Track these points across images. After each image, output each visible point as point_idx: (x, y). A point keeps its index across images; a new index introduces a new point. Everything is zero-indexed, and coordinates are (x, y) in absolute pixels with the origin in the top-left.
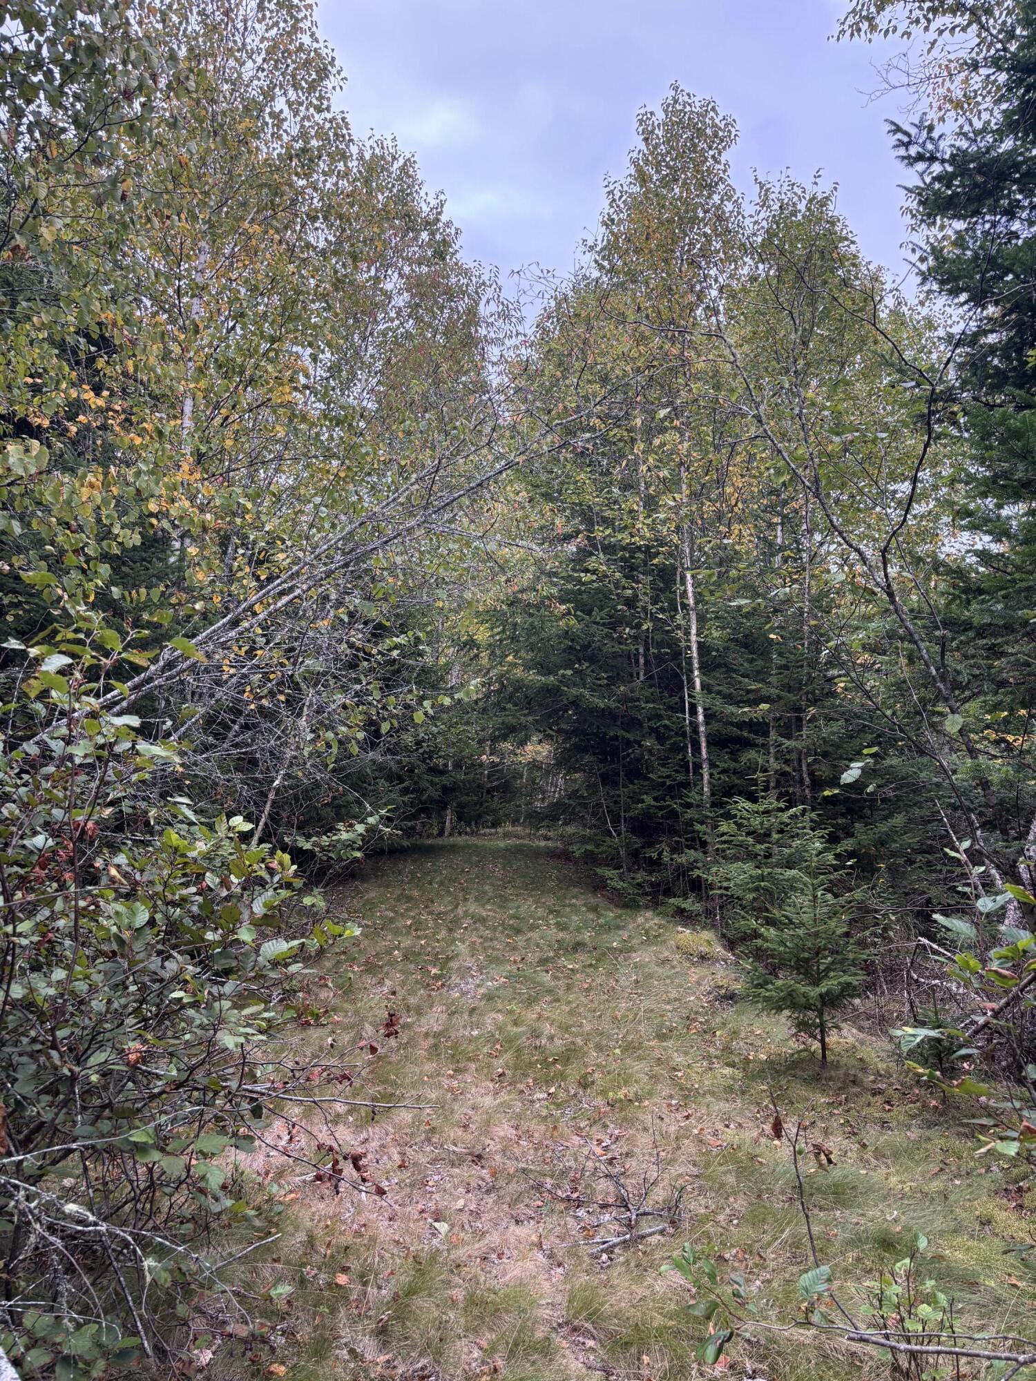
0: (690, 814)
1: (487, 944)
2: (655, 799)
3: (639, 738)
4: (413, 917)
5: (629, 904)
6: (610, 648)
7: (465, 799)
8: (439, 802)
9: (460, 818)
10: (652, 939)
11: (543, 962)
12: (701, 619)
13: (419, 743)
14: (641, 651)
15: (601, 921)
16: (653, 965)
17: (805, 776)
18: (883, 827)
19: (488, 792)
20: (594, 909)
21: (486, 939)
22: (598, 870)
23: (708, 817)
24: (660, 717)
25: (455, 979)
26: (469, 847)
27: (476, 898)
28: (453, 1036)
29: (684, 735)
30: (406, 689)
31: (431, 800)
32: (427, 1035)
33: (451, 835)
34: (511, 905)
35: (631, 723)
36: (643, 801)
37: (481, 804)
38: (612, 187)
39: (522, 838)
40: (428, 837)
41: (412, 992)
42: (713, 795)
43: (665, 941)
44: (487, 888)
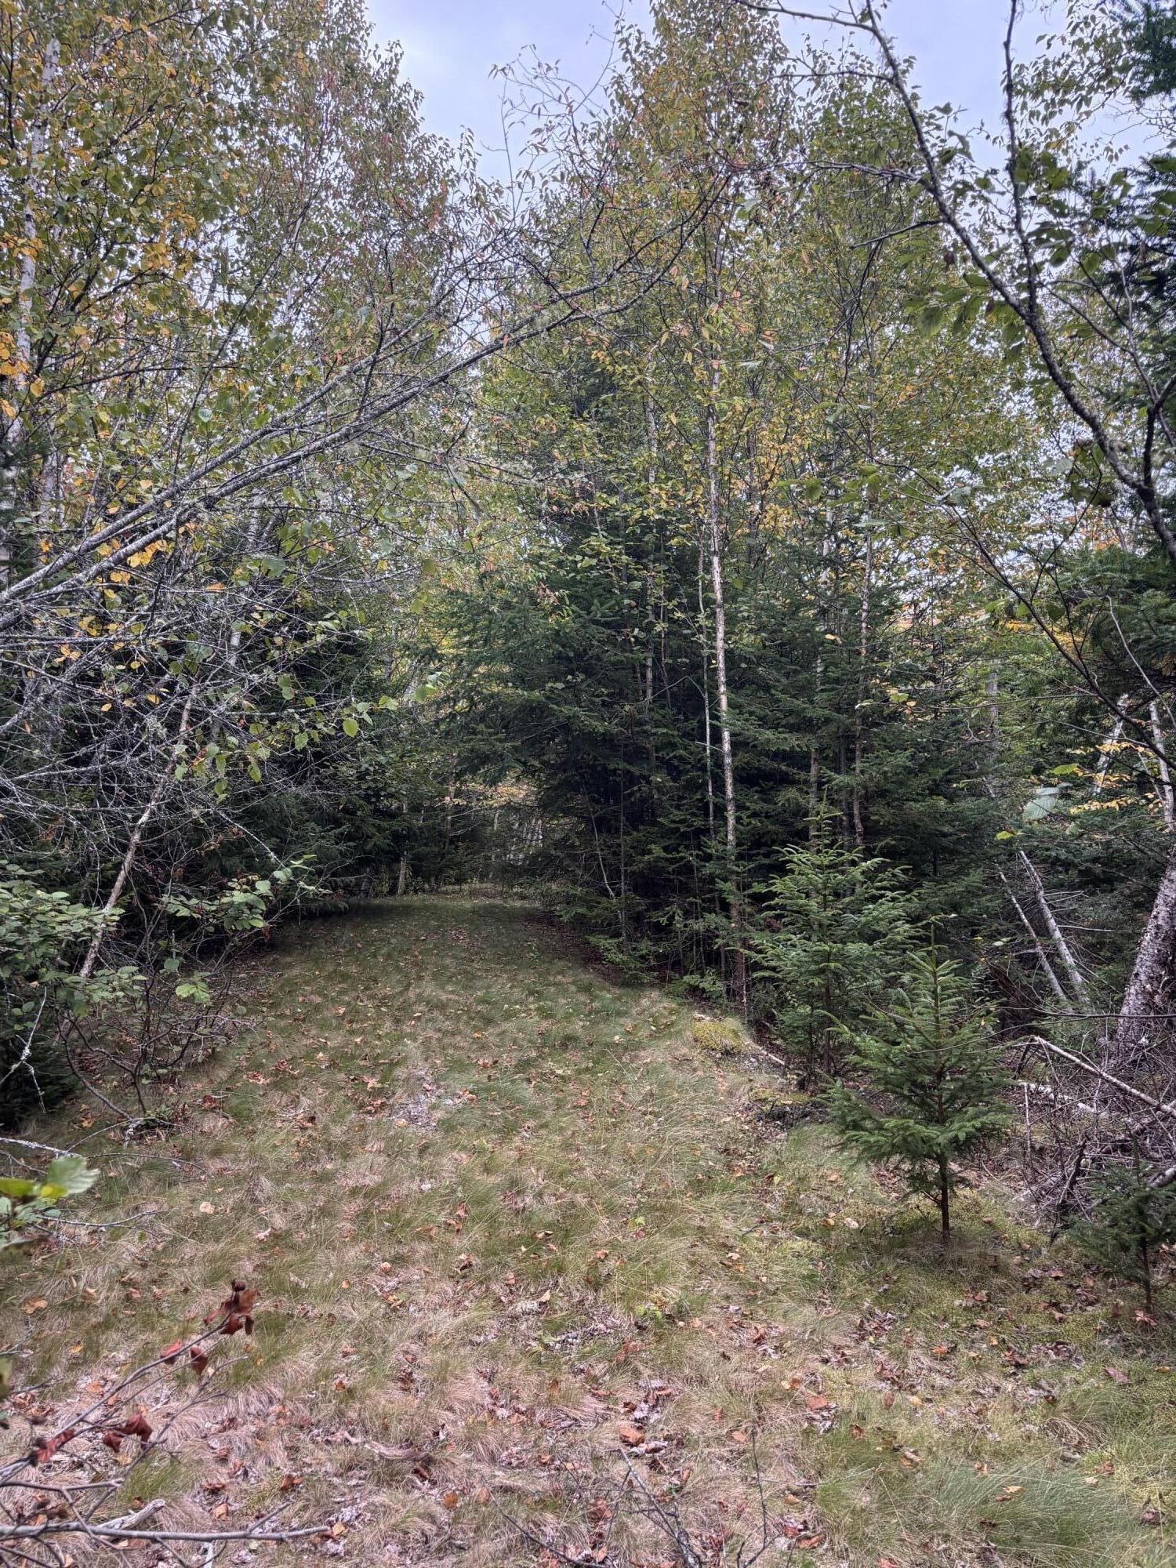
0: (709, 868)
1: (446, 1041)
2: (666, 849)
3: (646, 773)
4: (349, 1003)
5: (631, 983)
6: (612, 655)
7: (423, 849)
8: (389, 852)
9: (416, 872)
10: (663, 1031)
11: (524, 1065)
12: (730, 620)
13: (361, 776)
14: (649, 662)
15: (596, 1005)
16: (668, 1068)
17: (857, 821)
18: (957, 887)
19: (452, 842)
20: (586, 989)
21: (445, 1033)
22: (592, 939)
23: (733, 872)
24: (673, 746)
25: (400, 1096)
26: (426, 908)
27: (434, 974)
28: (393, 1194)
29: (703, 768)
30: (342, 702)
31: (379, 850)
32: (354, 1192)
33: (405, 892)
34: (479, 983)
35: (637, 754)
36: (650, 852)
37: (443, 856)
38: (625, 34)
39: (493, 897)
40: (377, 895)
41: (338, 1118)
42: (738, 845)
43: (679, 1033)
44: (448, 961)
